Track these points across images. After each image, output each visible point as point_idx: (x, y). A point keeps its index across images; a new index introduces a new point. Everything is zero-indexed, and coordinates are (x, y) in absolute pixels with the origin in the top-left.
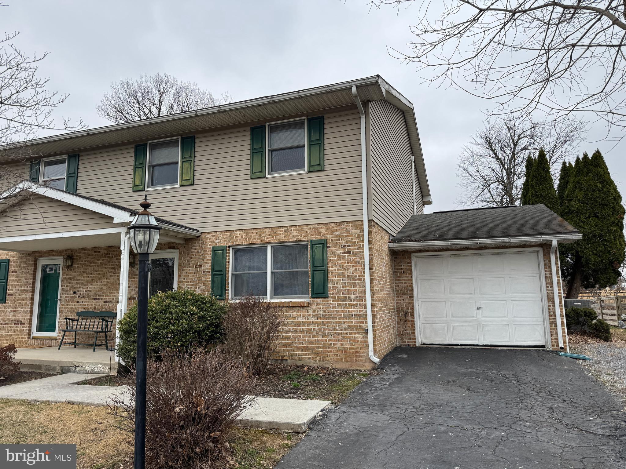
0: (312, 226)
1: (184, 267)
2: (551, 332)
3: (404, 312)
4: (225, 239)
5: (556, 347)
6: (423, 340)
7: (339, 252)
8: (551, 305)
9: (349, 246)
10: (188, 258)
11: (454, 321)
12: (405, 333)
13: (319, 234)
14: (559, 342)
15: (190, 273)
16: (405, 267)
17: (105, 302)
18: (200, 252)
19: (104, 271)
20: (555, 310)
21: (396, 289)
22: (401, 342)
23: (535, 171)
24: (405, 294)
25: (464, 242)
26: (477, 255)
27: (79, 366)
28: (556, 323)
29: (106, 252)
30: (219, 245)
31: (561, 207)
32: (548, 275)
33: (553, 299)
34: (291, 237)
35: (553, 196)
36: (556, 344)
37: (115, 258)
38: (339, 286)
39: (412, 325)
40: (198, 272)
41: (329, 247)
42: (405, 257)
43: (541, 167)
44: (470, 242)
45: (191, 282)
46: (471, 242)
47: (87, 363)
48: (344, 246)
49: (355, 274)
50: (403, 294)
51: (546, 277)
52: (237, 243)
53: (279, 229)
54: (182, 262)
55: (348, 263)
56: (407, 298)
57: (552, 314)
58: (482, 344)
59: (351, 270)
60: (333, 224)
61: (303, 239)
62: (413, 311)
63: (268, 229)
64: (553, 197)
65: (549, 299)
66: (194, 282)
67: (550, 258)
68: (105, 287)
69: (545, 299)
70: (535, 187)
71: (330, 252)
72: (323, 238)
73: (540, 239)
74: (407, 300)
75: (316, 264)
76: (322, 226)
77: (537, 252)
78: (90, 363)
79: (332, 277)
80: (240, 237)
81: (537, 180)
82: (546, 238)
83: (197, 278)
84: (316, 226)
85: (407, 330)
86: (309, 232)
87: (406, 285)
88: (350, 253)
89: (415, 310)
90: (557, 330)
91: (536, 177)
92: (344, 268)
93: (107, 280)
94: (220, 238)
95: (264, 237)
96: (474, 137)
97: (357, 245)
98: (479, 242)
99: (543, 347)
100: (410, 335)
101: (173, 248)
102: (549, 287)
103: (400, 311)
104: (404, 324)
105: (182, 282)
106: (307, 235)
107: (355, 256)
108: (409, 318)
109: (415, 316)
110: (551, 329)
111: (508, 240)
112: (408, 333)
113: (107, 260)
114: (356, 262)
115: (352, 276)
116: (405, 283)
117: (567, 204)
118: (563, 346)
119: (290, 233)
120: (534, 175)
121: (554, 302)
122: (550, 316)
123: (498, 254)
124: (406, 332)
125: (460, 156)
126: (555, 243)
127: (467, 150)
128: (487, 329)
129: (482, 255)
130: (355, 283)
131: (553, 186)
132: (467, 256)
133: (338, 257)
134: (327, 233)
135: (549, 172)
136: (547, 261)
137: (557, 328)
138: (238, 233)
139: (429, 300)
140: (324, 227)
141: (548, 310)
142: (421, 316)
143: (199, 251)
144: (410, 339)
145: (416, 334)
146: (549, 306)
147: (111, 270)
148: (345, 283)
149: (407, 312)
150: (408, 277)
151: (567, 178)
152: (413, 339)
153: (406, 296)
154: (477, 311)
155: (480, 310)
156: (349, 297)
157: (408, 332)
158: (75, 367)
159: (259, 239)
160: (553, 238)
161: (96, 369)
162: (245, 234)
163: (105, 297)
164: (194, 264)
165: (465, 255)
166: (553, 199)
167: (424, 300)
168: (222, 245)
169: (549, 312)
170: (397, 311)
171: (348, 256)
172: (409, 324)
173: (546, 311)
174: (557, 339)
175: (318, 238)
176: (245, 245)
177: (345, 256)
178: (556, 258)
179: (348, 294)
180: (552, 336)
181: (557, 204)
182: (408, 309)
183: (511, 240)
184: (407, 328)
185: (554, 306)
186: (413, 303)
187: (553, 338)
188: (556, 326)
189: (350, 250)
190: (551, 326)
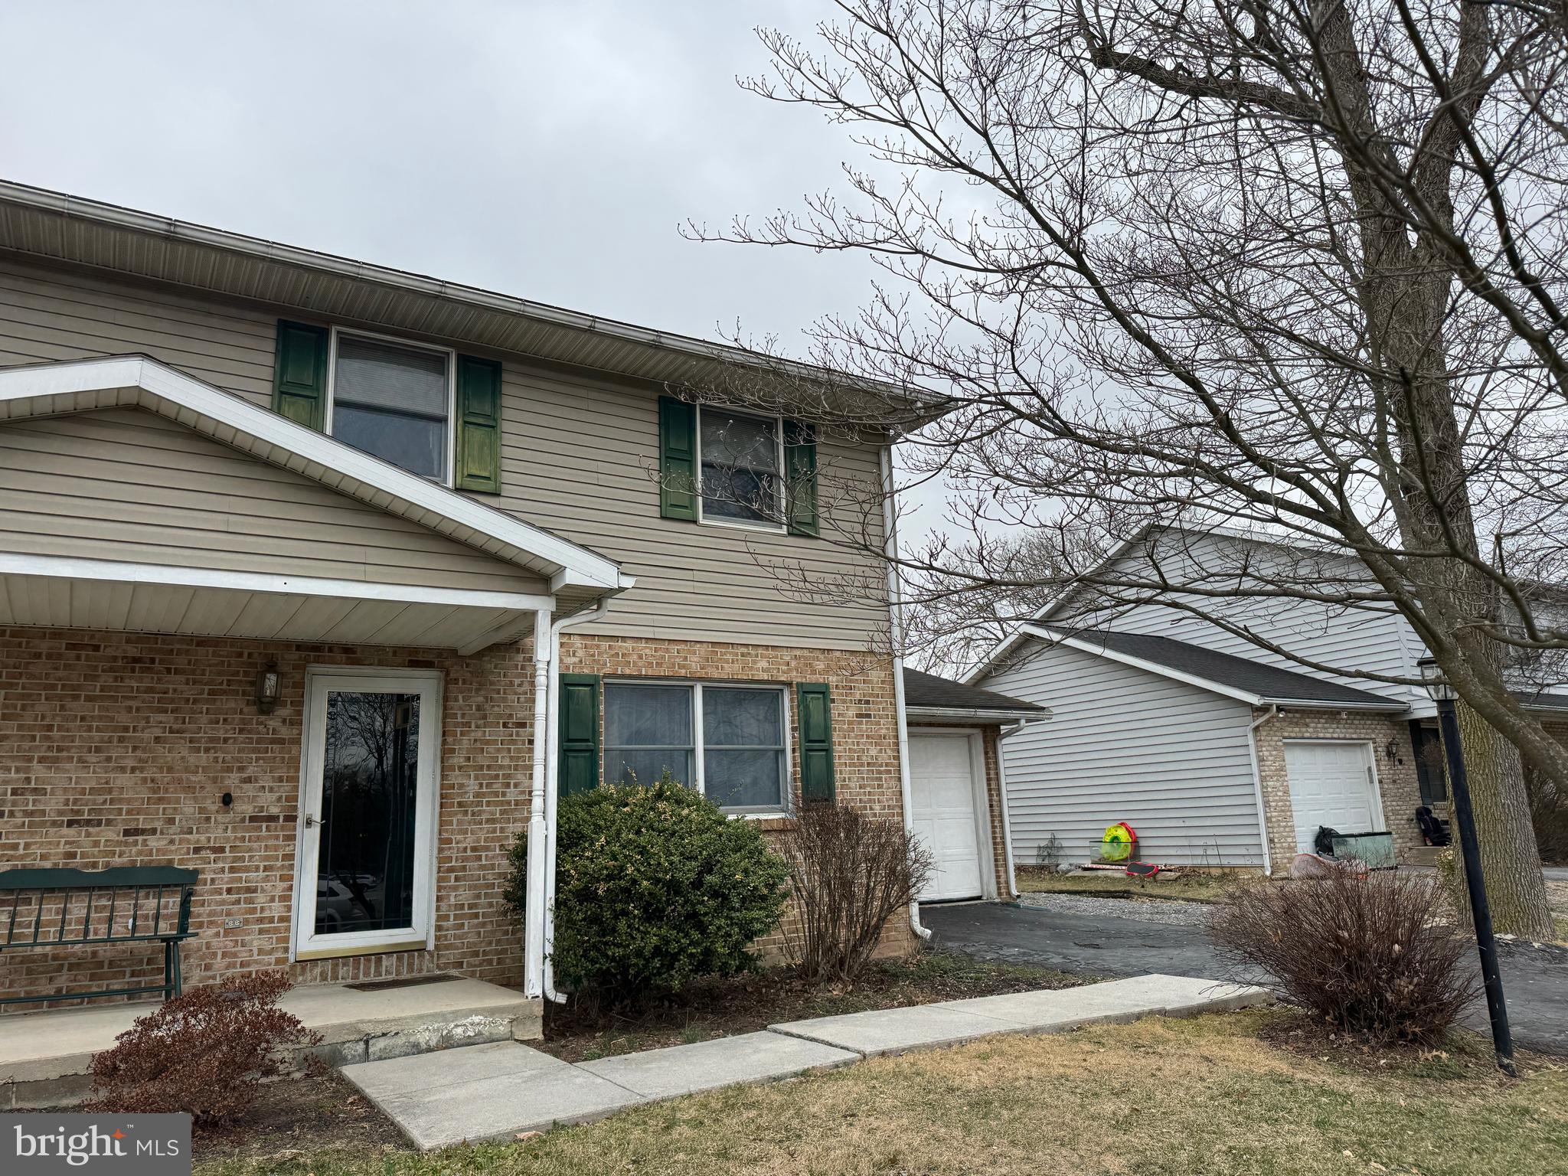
0: (798, 653)
1: (468, 724)
2: (997, 872)
4: (593, 655)
5: (1005, 896)
7: (850, 713)
8: (998, 825)
9: (867, 702)
10: (481, 699)
13: (814, 672)
14: (1011, 887)
15: (488, 742)
17: (127, 833)
18: (519, 685)
19: (123, 718)
20: (1003, 834)
27: (384, 1035)
28: (1006, 855)
29: (132, 651)
30: (577, 671)
32: (992, 776)
33: (1001, 815)
34: (758, 670)
36: (1005, 891)
37: (182, 678)
38: (852, 785)
40: (514, 742)
41: (833, 701)
45: (489, 767)
47: (421, 1017)
48: (860, 701)
49: (880, 761)
51: (989, 779)
52: (627, 672)
53: (730, 650)
54: (460, 709)
55: (868, 737)
57: (998, 840)
59: (873, 752)
60: (838, 654)
61: (782, 679)
63: (705, 645)
65: (993, 816)
66: (501, 767)
67: (996, 748)
68: (123, 780)
69: (986, 815)
71: (836, 710)
72: (821, 680)
75: (812, 738)
76: (818, 654)
77: (969, 736)
78: (432, 1015)
79: (840, 764)
80: (635, 657)
83: (511, 758)
84: (806, 653)
86: (793, 664)
88: (869, 716)
90: (1006, 867)
92: (861, 746)
93: (139, 753)
94: (580, 653)
95: (694, 664)
97: (881, 702)
99: (979, 898)
101: (428, 665)
102: (994, 795)
105: (460, 768)
106: (790, 670)
107: (878, 724)
113: (141, 679)
114: (881, 736)
115: (874, 765)
118: (1017, 893)
119: (754, 662)
121: (1002, 820)
122: (995, 844)
126: (1023, 724)
130: (880, 779)
133: (850, 723)
134: (827, 671)
136: (990, 753)
137: (1006, 864)
138: (629, 644)
140: (821, 657)
141: (990, 834)
143: (517, 681)
146: (994, 827)
147: (161, 717)
148: (863, 778)
156: (871, 809)
158: (367, 1043)
159: (684, 667)
161: (459, 1030)
162: (648, 651)
163: (129, 812)
164: (500, 716)
168: (586, 671)
169: (994, 838)
171: (867, 722)
173: (987, 836)
174: (1007, 882)
175: (811, 678)
176: (647, 677)
177: (861, 723)
179: (870, 801)
180: (998, 877)
185: (1002, 827)
187: (1001, 881)
188: (1005, 860)
189: (870, 710)
190: (996, 861)
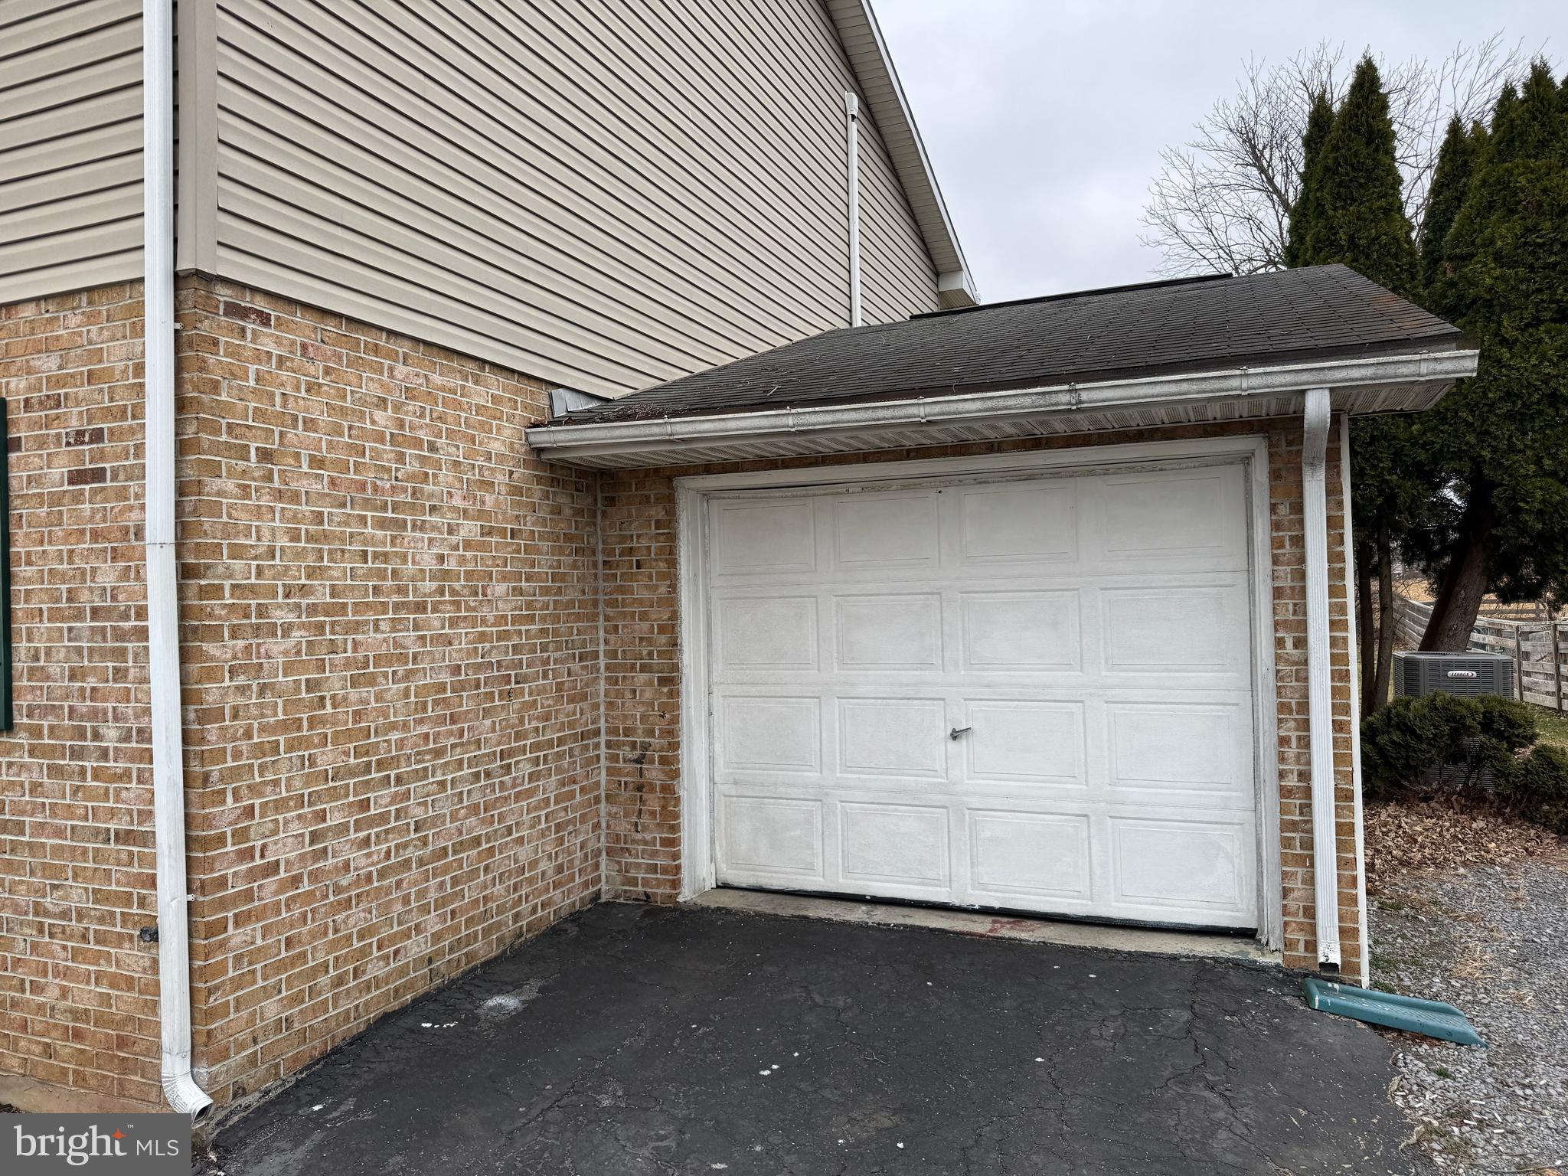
2: (1285, 875)
3: (633, 745)
5: (1301, 950)
6: (723, 867)
7: (55, 473)
8: (1294, 735)
11: (849, 788)
12: (635, 841)
14: (1320, 932)
16: (644, 543)
20: (1309, 763)
21: (606, 642)
22: (619, 879)
23: (1336, 148)
24: (644, 668)
25: (853, 416)
26: (957, 480)
28: (1311, 831)
31: (1426, 286)
32: (1286, 583)
33: (1304, 706)
35: (1399, 246)
36: (1302, 938)
38: (54, 668)
39: (664, 808)
41: (17, 444)
42: (648, 497)
43: (1358, 132)
44: (881, 414)
46: (889, 413)
48: (80, 436)
50: (633, 667)
51: (1278, 593)
55: (95, 536)
56: (650, 683)
57: (1292, 781)
58: (964, 904)
60: (31, 311)
62: (675, 746)
64: (1399, 244)
65: (1283, 708)
67: (1301, 495)
69: (1268, 702)
70: (1331, 213)
71: (18, 472)
73: (1235, 383)
74: (648, 695)
77: (1245, 459)
79: (30, 615)
81: (1340, 185)
82: (1270, 380)
85: (645, 829)
87: (645, 625)
89: (684, 739)
90: (1312, 865)
91: (1336, 173)
92: (78, 562)
96: (1209, 128)
98: (922, 411)
99: (1247, 934)
100: (654, 854)
102: (1289, 644)
103: (618, 745)
104: (633, 800)
108: (654, 773)
109: (684, 766)
110: (1285, 860)
111: (1065, 398)
112: (646, 843)
114: (127, 530)
116: (644, 616)
117: (1450, 275)
118: (1336, 958)
120: (1330, 162)
121: (1307, 722)
122: (1285, 792)
123: (1056, 473)
124: (639, 836)
125: (1157, 184)
126: (1317, 406)
127: (1176, 163)
128: (988, 834)
129: (981, 479)
131: (1400, 208)
132: (915, 487)
133: (54, 499)
135: (1390, 152)
136: (1284, 510)
137: (1312, 858)
139: (753, 691)
141: (1275, 758)
142: (720, 763)
144: (654, 869)
145: (684, 848)
146: (1283, 741)
148: (80, 652)
149: (646, 746)
150: (656, 587)
151: (1464, 180)
152: (665, 870)
153: (643, 677)
154: (951, 744)
155: (963, 743)
156: (96, 735)
157: (648, 837)
160: (1305, 377)
165: (910, 484)
166: (1395, 256)
167: (738, 690)
169: (1282, 775)
170: (609, 745)
171: (93, 494)
172: (653, 803)
173: (1269, 766)
174: (1310, 912)
177: (79, 497)
178: (1333, 491)
179: (94, 714)
180: (1285, 892)
181: (1413, 278)
182: (651, 733)
183: (1084, 396)
184: (646, 819)
185: (1305, 743)
186: (677, 706)
187: (1293, 905)
188: (1309, 844)
189: (102, 459)
190: (1286, 843)
